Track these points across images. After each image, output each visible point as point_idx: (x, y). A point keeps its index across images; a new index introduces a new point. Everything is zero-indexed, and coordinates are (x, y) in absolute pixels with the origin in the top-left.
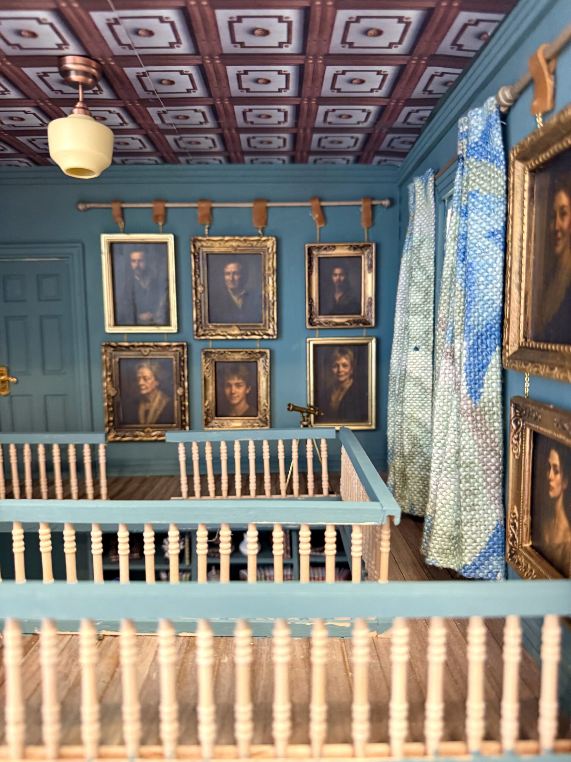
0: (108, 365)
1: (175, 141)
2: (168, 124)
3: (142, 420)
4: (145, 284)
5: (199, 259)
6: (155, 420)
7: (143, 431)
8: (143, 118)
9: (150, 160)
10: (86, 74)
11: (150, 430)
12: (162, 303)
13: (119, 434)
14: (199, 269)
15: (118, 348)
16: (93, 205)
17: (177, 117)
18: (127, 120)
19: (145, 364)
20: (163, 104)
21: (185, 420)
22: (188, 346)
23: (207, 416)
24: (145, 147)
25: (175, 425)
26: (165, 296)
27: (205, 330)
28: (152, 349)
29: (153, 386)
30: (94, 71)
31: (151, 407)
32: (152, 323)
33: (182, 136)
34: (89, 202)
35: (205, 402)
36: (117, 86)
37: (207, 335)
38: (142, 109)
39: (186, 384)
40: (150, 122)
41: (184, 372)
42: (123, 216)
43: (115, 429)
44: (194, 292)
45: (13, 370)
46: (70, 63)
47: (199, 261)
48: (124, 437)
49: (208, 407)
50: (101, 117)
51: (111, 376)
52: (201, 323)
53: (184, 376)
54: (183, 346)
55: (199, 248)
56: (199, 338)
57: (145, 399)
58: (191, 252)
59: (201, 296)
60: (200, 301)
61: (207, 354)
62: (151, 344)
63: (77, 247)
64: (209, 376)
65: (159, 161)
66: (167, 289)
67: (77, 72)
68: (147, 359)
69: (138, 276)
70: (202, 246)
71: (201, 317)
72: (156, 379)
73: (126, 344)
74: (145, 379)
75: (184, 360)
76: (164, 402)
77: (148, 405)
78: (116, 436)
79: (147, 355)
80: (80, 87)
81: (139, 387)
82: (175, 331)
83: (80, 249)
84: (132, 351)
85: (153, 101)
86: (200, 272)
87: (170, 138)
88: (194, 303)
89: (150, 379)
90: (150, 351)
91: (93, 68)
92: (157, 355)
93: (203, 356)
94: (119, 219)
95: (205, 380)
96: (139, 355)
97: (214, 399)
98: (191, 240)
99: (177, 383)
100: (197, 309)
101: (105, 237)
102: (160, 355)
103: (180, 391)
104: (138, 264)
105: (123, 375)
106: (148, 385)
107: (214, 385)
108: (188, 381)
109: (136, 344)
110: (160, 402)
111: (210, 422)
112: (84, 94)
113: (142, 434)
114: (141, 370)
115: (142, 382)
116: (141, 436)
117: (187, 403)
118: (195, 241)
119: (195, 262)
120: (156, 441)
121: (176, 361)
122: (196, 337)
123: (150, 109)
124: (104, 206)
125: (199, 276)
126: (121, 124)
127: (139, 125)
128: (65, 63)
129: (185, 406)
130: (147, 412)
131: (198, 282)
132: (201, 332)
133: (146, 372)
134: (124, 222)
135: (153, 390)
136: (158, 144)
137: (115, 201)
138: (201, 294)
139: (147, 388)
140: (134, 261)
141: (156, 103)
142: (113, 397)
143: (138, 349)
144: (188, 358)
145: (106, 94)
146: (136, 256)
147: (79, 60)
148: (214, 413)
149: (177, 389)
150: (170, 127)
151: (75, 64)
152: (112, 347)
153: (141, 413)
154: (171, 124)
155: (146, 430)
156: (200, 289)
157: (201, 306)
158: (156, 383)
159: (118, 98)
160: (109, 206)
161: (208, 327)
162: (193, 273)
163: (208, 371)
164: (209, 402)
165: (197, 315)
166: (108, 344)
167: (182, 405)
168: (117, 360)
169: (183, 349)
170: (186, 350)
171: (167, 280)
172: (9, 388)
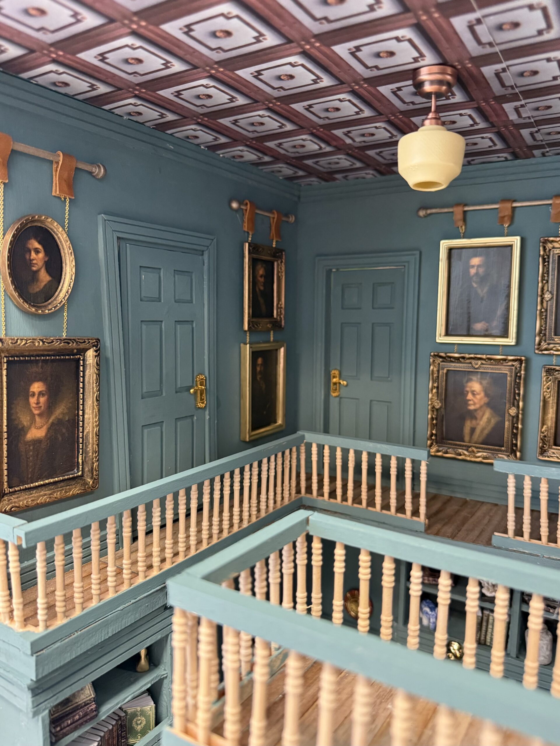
0: (435, 375)
1: (532, 134)
2: (524, 118)
3: (467, 438)
4: (483, 291)
5: (548, 262)
6: (481, 440)
7: (467, 450)
8: (497, 115)
9: (499, 157)
10: (440, 82)
11: (475, 450)
12: (500, 312)
13: (441, 449)
14: (548, 274)
15: (447, 359)
16: (434, 211)
17: (537, 109)
18: (478, 120)
19: (474, 378)
20: (522, 98)
21: (516, 445)
22: (527, 361)
23: (544, 443)
24: (495, 145)
25: (503, 448)
26: (505, 303)
27: (549, 344)
28: (484, 362)
29: (482, 403)
30: (449, 77)
31: (478, 424)
32: (487, 333)
33: (540, 127)
34: (431, 208)
35: (542, 427)
36: (472, 87)
37: (551, 349)
38: (497, 106)
39: (521, 404)
40: (504, 119)
41: (519, 390)
42: (464, 220)
43: (437, 443)
44: (539, 299)
45: (344, 374)
46: (425, 75)
47: (548, 265)
48: (446, 453)
49: (546, 433)
50: (451, 121)
51: (437, 388)
52: (545, 335)
53: (519, 394)
54: (521, 361)
55: (550, 250)
56: (540, 353)
57: (472, 415)
58: (540, 255)
59: (547, 304)
60: (546, 310)
61: (550, 371)
62: (484, 357)
63: (414, 255)
64: (549, 397)
65: (509, 157)
66: (508, 296)
67: (432, 82)
68: (478, 372)
69: (476, 283)
70: (554, 248)
71: (545, 327)
72: (487, 395)
73: (456, 355)
74: (474, 393)
75: (520, 377)
76: (493, 421)
77: (474, 422)
78: (438, 451)
79: (477, 369)
80: (433, 96)
81: (466, 402)
82: (513, 344)
83: (418, 256)
84: (461, 362)
85: (511, 96)
86: (548, 276)
87: (525, 132)
88: (538, 312)
89: (478, 394)
90: (482, 364)
91: (449, 75)
92: (489, 368)
93: (544, 374)
94: (461, 223)
95: (545, 402)
96: (469, 367)
97: (554, 425)
98: (540, 242)
99: (509, 401)
100: (541, 319)
101: (444, 243)
102: (492, 369)
103: (513, 411)
104: (477, 269)
105: (450, 388)
106: (476, 401)
107: (555, 408)
108: (524, 400)
109: (467, 356)
110: (489, 420)
111: (545, 451)
112: (436, 101)
113: (466, 452)
114: (470, 384)
115: (470, 396)
116: (465, 455)
117: (520, 426)
118: (545, 242)
119: (544, 266)
120: (481, 463)
121: (511, 376)
122: (537, 351)
123: (505, 106)
124: (446, 210)
125: (547, 282)
126: (472, 125)
127: (491, 123)
128: (420, 75)
129: (517, 428)
130: (473, 430)
131: (546, 288)
132: (544, 345)
133: (476, 386)
134: (466, 225)
135: (481, 407)
136: (511, 140)
137: (458, 205)
138: (547, 301)
139: (474, 404)
140: (473, 267)
141: (515, 98)
142: (437, 410)
143: (468, 361)
144: (526, 375)
145: (459, 97)
146: (476, 261)
147: (436, 69)
148: (552, 441)
149: (510, 408)
150: (528, 121)
151: (430, 74)
152: (441, 357)
153: (467, 430)
154: (529, 118)
155: (470, 449)
156: (547, 296)
157: (546, 316)
158: (486, 400)
159: (472, 100)
160: (451, 210)
161: (554, 340)
162: (540, 279)
163: (548, 391)
164: (548, 427)
165: (541, 326)
166: (436, 354)
167: (514, 427)
168: (445, 371)
169: (521, 364)
170: (523, 365)
171: (509, 287)
172: (339, 391)
